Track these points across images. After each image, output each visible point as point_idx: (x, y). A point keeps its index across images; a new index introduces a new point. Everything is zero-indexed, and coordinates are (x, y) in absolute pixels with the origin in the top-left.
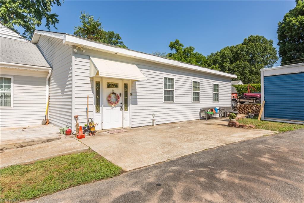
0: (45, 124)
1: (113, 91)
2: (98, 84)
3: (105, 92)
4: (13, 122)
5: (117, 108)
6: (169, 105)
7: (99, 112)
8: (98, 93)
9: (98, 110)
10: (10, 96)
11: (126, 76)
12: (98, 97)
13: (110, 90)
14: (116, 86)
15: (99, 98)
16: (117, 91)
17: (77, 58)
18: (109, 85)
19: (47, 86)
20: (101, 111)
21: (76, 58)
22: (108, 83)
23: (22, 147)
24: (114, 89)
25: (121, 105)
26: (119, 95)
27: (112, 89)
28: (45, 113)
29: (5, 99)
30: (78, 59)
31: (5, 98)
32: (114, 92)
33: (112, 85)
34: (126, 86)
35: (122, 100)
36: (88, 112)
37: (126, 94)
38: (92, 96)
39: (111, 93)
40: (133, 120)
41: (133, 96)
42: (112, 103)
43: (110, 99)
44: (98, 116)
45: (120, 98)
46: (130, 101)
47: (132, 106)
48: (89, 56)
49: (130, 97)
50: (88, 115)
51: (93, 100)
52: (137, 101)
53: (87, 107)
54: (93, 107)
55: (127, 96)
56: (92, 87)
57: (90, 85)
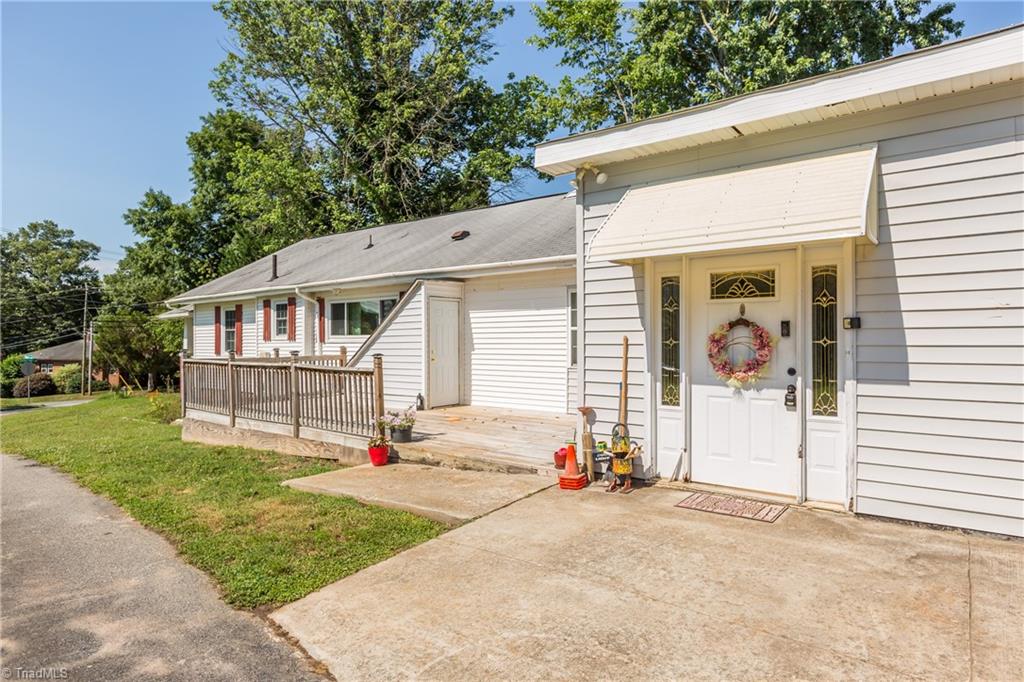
1: (742, 311)
2: (671, 291)
3: (703, 317)
5: (769, 393)
7: (674, 404)
8: (671, 327)
9: (670, 396)
11: (712, 239)
12: (671, 342)
13: (730, 308)
14: (763, 286)
15: (676, 347)
16: (761, 310)
17: (591, 208)
18: (722, 288)
20: (682, 400)
21: (586, 208)
22: (718, 276)
24: (748, 302)
25: (789, 379)
26: (774, 329)
27: (737, 302)
30: (595, 210)
32: (746, 316)
33: (742, 282)
35: (796, 351)
36: (625, 398)
37: (824, 322)
38: (641, 338)
39: (732, 325)
40: (865, 472)
41: (865, 335)
42: (728, 368)
43: (718, 343)
44: (671, 420)
45: (784, 345)
46: (844, 361)
47: (865, 389)
48: (628, 187)
49: (845, 339)
50: (625, 412)
51: (642, 352)
52: (905, 364)
53: (619, 378)
54: (645, 383)
55: (833, 335)
56: (641, 304)
57: (633, 298)
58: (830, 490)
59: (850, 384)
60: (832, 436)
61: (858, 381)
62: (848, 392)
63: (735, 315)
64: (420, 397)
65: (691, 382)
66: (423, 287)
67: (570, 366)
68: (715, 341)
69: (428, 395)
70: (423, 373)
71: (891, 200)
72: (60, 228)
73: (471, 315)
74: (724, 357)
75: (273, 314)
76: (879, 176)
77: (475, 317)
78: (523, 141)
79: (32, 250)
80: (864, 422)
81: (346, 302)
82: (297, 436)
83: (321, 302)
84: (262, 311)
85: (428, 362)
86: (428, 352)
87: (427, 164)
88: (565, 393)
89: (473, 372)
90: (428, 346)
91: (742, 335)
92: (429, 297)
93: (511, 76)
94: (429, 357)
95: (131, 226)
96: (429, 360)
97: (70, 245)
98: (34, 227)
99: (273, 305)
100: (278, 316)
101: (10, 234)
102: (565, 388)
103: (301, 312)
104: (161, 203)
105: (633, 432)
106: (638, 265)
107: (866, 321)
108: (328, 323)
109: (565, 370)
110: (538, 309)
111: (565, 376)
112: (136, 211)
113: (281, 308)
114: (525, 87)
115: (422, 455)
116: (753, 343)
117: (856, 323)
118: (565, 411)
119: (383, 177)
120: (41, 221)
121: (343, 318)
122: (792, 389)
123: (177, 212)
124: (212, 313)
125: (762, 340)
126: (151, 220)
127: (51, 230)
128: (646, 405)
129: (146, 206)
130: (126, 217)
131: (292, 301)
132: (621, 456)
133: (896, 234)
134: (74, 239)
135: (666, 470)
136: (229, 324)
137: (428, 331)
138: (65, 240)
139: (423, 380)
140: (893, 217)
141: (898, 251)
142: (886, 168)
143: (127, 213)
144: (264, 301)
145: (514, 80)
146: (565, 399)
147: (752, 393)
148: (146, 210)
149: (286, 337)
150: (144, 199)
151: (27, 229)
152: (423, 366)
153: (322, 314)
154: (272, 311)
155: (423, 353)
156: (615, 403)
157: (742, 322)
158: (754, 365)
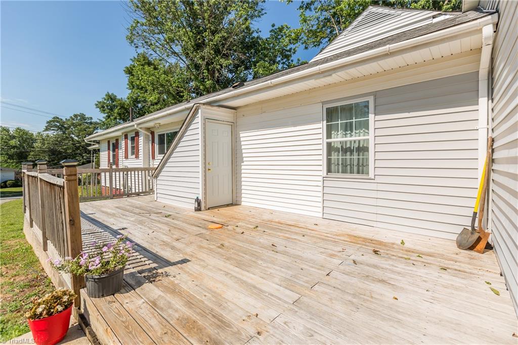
0: (472, 248)
4: (373, 217)
19: (483, 101)
28: (475, 204)
29: (361, 157)
31: (361, 154)
64: (198, 200)
66: (200, 111)
67: (325, 175)
69: (205, 198)
70: (200, 180)
72: (86, 116)
73: (241, 135)
75: (129, 142)
77: (245, 136)
78: (279, 61)
79: (75, 126)
81: (165, 133)
83: (153, 133)
84: (124, 142)
85: (205, 172)
86: (205, 163)
87: (233, 76)
88: (320, 200)
89: (243, 179)
90: (205, 159)
92: (206, 119)
93: (273, 26)
94: (205, 167)
95: (98, 109)
96: (206, 170)
97: (91, 123)
98: (76, 116)
99: (129, 138)
100: (132, 144)
101: (66, 119)
102: (320, 194)
103: (141, 140)
104: (111, 98)
108: (157, 147)
109: (321, 179)
110: (295, 125)
111: (320, 184)
112: (101, 102)
113: (133, 139)
114: (281, 29)
118: (320, 215)
119: (208, 78)
120: (79, 114)
121: (164, 144)
123: (119, 102)
124: (106, 144)
126: (107, 106)
127: (83, 117)
129: (105, 100)
130: (96, 105)
131: (137, 134)
134: (93, 121)
136: (114, 151)
137: (205, 146)
138: (89, 121)
139: (200, 186)
143: (97, 103)
144: (125, 135)
145: (275, 27)
146: (320, 205)
148: (105, 101)
149: (134, 156)
150: (105, 97)
151: (73, 117)
152: (200, 175)
153: (153, 141)
154: (129, 141)
155: (200, 164)
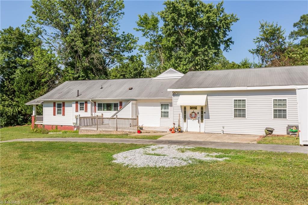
2: (185, 108)
3: (189, 112)
5: (196, 120)
6: (240, 120)
8: (185, 112)
9: (185, 121)
10: (168, 113)
12: (185, 114)
13: (192, 110)
14: (195, 108)
16: (195, 111)
18: (191, 108)
20: (186, 122)
21: (174, 97)
22: (191, 106)
23: (155, 133)
24: (194, 110)
25: (198, 119)
26: (197, 113)
27: (193, 110)
33: (193, 107)
34: (202, 108)
35: (199, 116)
36: (179, 122)
37: (202, 112)
38: (181, 114)
39: (192, 113)
40: (206, 128)
41: (206, 114)
42: (192, 118)
43: (191, 115)
44: (185, 124)
45: (198, 115)
46: (204, 117)
47: (206, 120)
48: (180, 95)
49: (204, 114)
50: (179, 123)
51: (182, 116)
52: (209, 117)
53: (179, 119)
54: (182, 120)
55: (203, 114)
56: (181, 110)
57: (180, 109)
58: (202, 131)
59: (204, 119)
60: (203, 125)
61: (205, 119)
62: (204, 120)
63: (193, 111)
65: (188, 119)
66: (131, 102)
67: (161, 118)
68: (190, 114)
71: (208, 100)
73: (138, 107)
74: (192, 116)
76: (207, 98)
80: (206, 123)
81: (103, 103)
82: (117, 131)
83: (95, 103)
84: (75, 104)
89: (139, 119)
91: (193, 113)
100: (80, 106)
103: (89, 105)
105: (181, 126)
106: (181, 106)
107: (206, 112)
108: (97, 108)
113: (82, 104)
115: (146, 131)
116: (195, 115)
117: (205, 113)
122: (199, 120)
124: (52, 104)
125: (196, 115)
128: (182, 122)
131: (86, 102)
132: (179, 128)
133: (209, 104)
135: (184, 130)
136: (59, 107)
137: (132, 111)
140: (208, 102)
141: (209, 106)
142: (208, 97)
144: (76, 102)
147: (194, 120)
149: (84, 111)
153: (95, 106)
154: (78, 104)
155: (131, 115)
156: (178, 122)
157: (193, 112)
158: (195, 117)
